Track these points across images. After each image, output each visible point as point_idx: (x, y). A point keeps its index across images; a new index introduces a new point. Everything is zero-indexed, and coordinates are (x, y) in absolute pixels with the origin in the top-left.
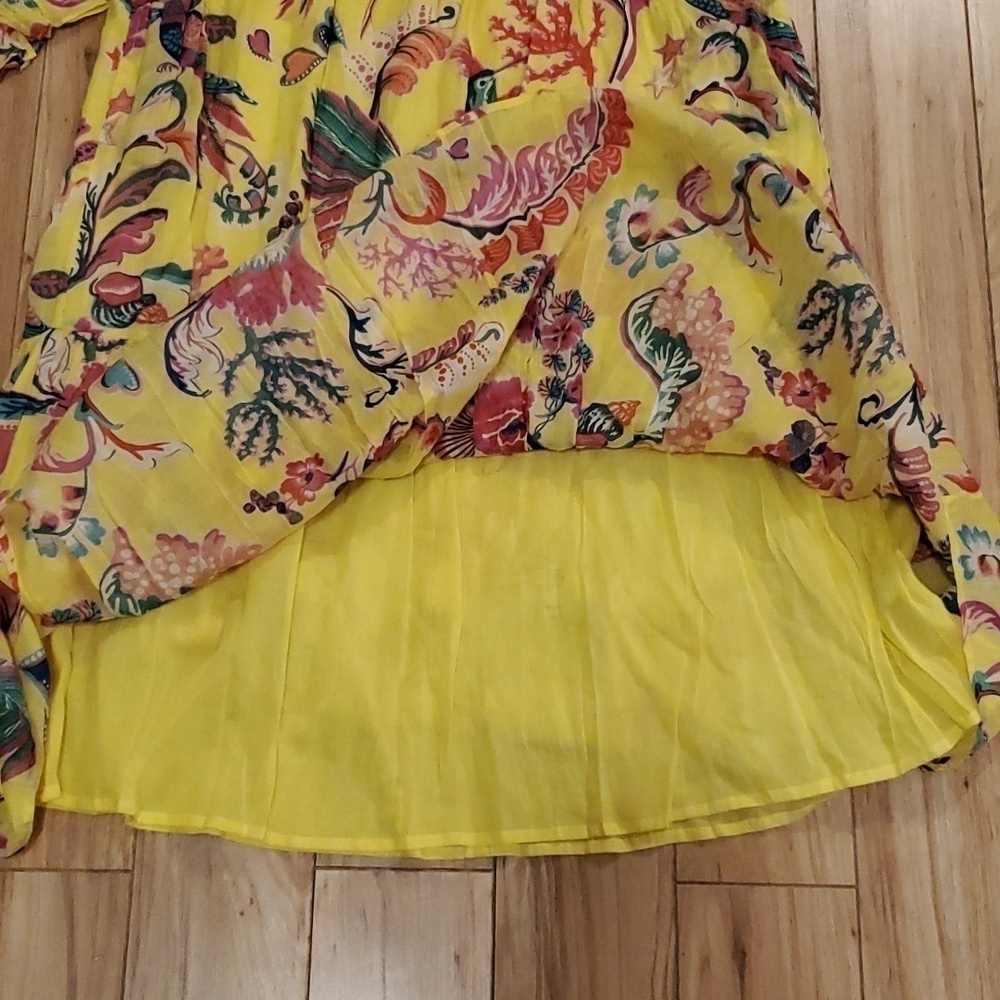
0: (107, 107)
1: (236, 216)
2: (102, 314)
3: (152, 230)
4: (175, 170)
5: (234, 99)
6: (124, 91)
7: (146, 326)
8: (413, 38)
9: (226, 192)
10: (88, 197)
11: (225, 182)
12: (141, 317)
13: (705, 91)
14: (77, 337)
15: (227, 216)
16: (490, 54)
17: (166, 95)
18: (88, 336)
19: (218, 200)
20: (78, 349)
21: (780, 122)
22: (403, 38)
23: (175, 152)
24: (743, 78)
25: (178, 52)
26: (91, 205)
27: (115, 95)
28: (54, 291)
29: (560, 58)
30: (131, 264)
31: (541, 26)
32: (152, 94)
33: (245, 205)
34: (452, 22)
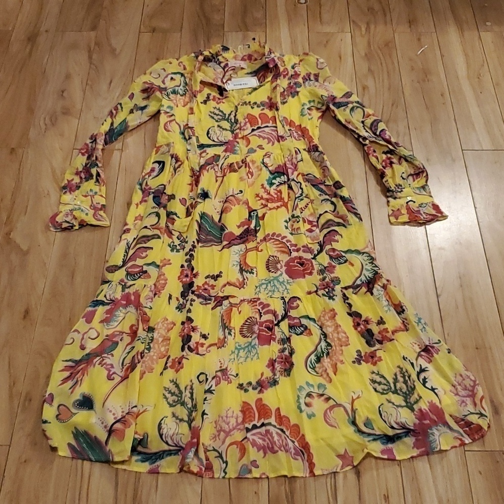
0: (134, 219)
1: (175, 250)
2: (129, 277)
3: (147, 253)
4: (156, 237)
5: (175, 217)
6: (140, 215)
7: (143, 279)
8: (230, 197)
9: (172, 244)
10: (127, 244)
11: (172, 241)
12: (142, 277)
13: (324, 213)
14: (120, 284)
15: (172, 250)
16: (255, 205)
17: (154, 216)
18: (123, 284)
19: (169, 245)
20: (120, 288)
21: (349, 223)
22: (227, 198)
23: (157, 232)
24: (336, 212)
25: (159, 204)
26: (128, 246)
27: (137, 215)
28: (114, 271)
29: (279, 204)
30: (139, 262)
31: (272, 196)
32: (150, 214)
33: (178, 247)
34: (242, 194)
